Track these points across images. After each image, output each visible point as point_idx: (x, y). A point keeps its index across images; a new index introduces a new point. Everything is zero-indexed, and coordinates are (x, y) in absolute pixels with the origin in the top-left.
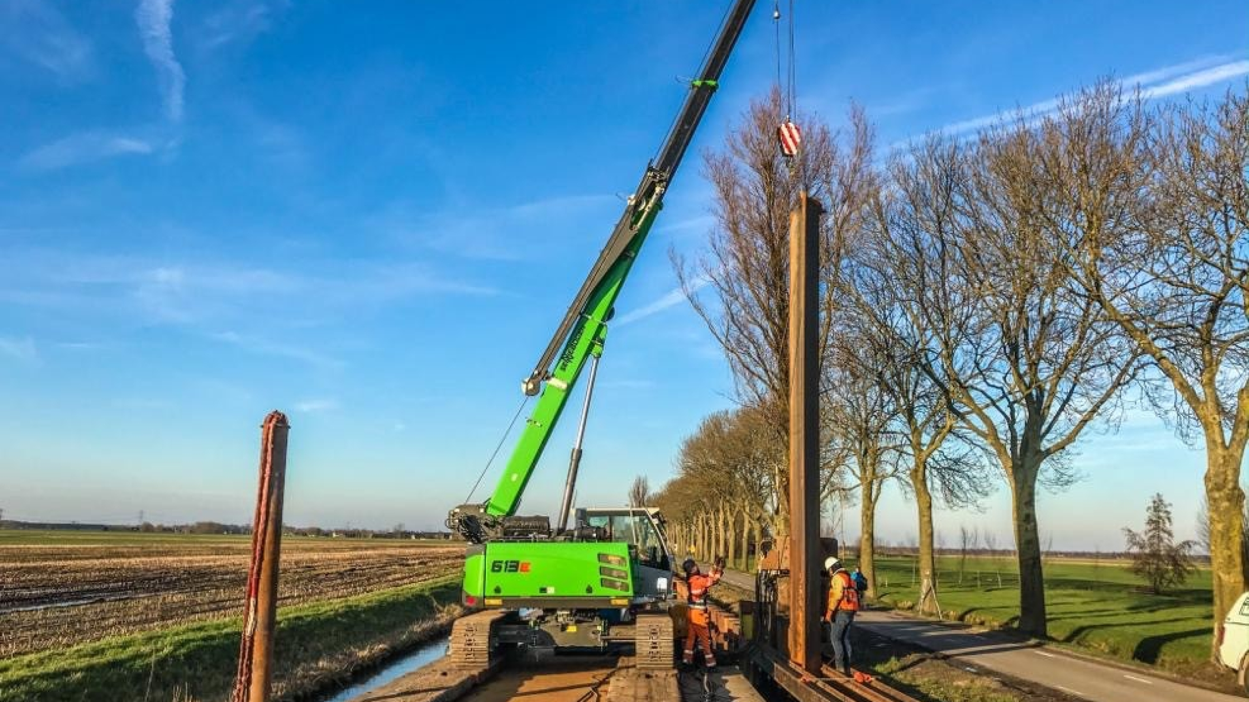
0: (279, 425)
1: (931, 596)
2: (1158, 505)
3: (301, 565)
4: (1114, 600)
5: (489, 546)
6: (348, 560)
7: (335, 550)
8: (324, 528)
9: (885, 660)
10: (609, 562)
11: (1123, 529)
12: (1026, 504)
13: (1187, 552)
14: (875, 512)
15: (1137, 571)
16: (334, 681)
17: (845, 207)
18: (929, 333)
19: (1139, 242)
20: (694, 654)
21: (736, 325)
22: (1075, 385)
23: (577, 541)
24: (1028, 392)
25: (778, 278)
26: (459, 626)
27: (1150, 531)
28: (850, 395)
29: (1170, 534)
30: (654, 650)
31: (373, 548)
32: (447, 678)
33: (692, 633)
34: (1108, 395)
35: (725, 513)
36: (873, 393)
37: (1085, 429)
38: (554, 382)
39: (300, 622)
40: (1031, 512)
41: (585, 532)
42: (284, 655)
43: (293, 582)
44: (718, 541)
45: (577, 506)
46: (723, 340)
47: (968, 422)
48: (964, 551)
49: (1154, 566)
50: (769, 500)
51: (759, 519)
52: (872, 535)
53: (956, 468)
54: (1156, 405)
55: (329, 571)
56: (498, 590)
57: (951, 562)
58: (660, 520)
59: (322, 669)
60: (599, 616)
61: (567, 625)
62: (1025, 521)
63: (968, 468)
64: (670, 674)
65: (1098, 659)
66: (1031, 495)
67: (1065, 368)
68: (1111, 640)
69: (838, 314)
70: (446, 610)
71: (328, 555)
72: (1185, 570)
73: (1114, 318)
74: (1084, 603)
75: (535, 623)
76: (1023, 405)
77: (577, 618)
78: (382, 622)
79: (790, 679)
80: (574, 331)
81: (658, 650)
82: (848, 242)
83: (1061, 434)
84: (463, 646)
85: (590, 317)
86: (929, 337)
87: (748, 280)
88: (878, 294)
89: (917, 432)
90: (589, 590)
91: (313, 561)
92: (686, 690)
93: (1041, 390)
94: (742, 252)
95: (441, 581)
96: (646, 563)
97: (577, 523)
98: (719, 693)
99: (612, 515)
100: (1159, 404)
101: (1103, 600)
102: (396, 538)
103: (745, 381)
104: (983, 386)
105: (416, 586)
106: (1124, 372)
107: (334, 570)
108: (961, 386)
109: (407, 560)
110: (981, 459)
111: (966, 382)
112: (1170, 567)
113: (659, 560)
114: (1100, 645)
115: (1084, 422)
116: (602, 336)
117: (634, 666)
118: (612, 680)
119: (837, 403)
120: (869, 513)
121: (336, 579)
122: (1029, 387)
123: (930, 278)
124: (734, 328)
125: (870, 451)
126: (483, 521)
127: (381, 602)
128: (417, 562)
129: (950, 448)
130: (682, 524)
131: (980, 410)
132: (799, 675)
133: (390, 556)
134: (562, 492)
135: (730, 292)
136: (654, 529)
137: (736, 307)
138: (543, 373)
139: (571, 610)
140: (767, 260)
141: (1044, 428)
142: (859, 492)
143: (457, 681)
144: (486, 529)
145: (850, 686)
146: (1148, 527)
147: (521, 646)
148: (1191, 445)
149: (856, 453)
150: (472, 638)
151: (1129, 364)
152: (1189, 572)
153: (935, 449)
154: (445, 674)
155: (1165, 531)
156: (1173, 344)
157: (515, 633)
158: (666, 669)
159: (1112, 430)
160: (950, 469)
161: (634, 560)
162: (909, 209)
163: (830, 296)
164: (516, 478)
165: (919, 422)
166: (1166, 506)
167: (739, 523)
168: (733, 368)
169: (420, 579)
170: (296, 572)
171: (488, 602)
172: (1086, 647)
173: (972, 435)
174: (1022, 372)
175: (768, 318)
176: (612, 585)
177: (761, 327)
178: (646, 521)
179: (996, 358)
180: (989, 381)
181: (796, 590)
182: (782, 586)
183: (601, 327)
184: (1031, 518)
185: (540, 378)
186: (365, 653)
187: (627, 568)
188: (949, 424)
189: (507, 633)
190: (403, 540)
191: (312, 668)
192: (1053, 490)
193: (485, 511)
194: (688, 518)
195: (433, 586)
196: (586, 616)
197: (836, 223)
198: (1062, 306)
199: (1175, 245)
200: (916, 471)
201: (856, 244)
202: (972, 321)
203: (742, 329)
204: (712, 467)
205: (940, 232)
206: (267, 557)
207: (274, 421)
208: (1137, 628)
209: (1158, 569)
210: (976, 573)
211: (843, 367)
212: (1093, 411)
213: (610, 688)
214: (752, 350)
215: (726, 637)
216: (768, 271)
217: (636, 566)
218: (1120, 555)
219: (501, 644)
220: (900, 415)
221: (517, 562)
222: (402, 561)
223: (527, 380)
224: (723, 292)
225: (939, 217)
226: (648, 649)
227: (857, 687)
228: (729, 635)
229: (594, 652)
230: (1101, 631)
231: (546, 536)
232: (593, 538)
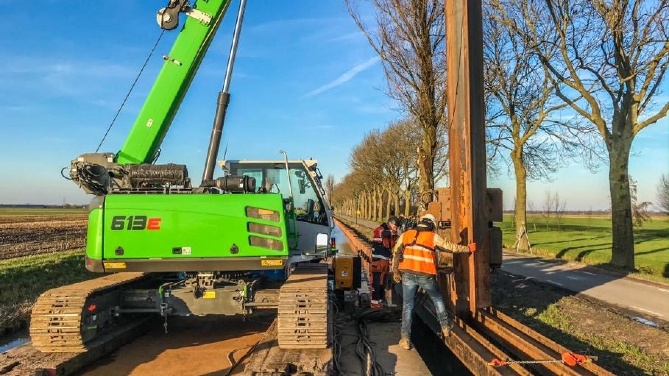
1: (524, 238)
10: (259, 217)
12: (622, 167)
13: (644, 209)
23: (219, 193)
29: (635, 198)
35: (377, 192)
38: (196, 14)
40: (624, 173)
41: (230, 182)
44: (372, 208)
46: (380, 50)
51: (397, 193)
56: (119, 251)
60: (244, 279)
62: (620, 180)
63: (542, 153)
72: (643, 219)
77: (220, 281)
89: (515, 124)
90: (234, 250)
99: (268, 167)
112: (634, 217)
113: (316, 215)
126: (109, 171)
130: (353, 199)
136: (312, 182)
138: (182, 3)
139: (215, 273)
152: (645, 221)
155: (632, 197)
161: (290, 214)
164: (151, 124)
166: (634, 182)
167: (385, 197)
171: (108, 265)
176: (263, 243)
184: (626, 179)
185: (179, 7)
187: (281, 223)
193: (114, 161)
194: (355, 195)
200: (515, 152)
217: (291, 221)
221: (144, 218)
223: (162, 10)
231: (182, 186)
232: (241, 189)
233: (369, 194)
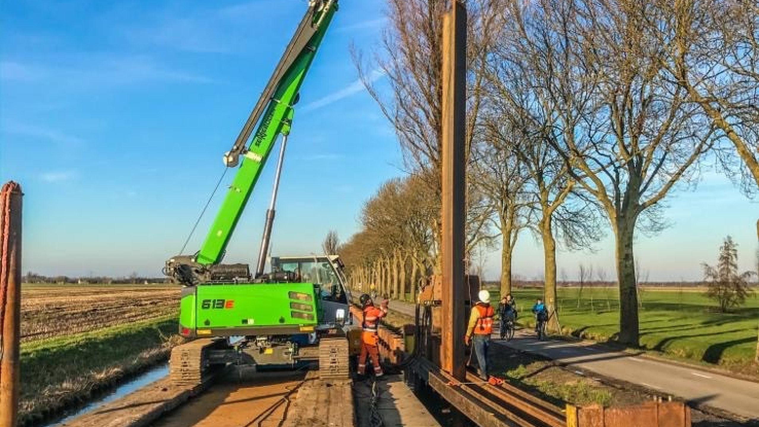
0: (14, 192)
1: (554, 318)
2: (728, 246)
3: (51, 308)
4: (692, 317)
5: (200, 288)
6: (92, 301)
7: (80, 294)
8: (71, 276)
9: (516, 367)
10: (298, 298)
11: (701, 264)
12: (626, 246)
13: (747, 280)
14: (512, 254)
15: (711, 295)
16: (76, 398)
17: (491, 11)
18: (556, 113)
19: (718, 39)
20: (366, 367)
21: (404, 108)
22: (666, 154)
23: (273, 283)
24: (630, 159)
25: (437, 69)
26: (176, 352)
27: (722, 265)
28: (493, 164)
29: (736, 267)
30: (334, 365)
31: (112, 292)
32: (166, 393)
33: (364, 352)
34: (691, 161)
35: (398, 258)
36: (512, 162)
37: (674, 187)
38: (250, 155)
39: (48, 353)
40: (629, 252)
41: (278, 276)
42: (34, 379)
43: (45, 320)
44: (392, 281)
45: (272, 255)
46: (394, 120)
47: (584, 183)
48: (582, 283)
49: (723, 292)
50: (432, 247)
51: (424, 262)
52: (510, 273)
53: (575, 219)
54: (726, 169)
55: (76, 311)
56: (207, 323)
57: (571, 292)
58: (339, 264)
59: (66, 389)
60: (290, 340)
61: (265, 348)
62: (625, 259)
63: (583, 220)
64: (346, 382)
65: (675, 362)
66: (630, 238)
67: (658, 141)
68: (688, 348)
69: (485, 98)
70: (170, 339)
71: (73, 299)
72: (745, 293)
73: (696, 100)
74: (670, 321)
75: (239, 347)
76: (625, 169)
77: (273, 342)
78: (117, 351)
79: (440, 383)
80: (267, 113)
81: (337, 364)
82: (493, 39)
83: (655, 192)
84: (179, 367)
85: (279, 101)
86: (555, 117)
87: (414, 71)
88: (517, 82)
89: (545, 191)
90: (282, 320)
91: (62, 304)
92: (358, 395)
93: (640, 157)
94: (409, 48)
95: (167, 317)
96: (329, 298)
97: (272, 268)
98: (384, 396)
99: (300, 262)
100: (729, 167)
101: (685, 318)
102: (132, 283)
103: (411, 153)
104: (596, 156)
105: (147, 322)
106: (704, 142)
107: (79, 311)
108: (578, 154)
109: (141, 301)
110: (594, 212)
111: (583, 152)
112: (735, 292)
113: (338, 295)
114: (679, 351)
115: (672, 182)
116: (290, 117)
117: (318, 378)
118: (300, 390)
119: (485, 170)
120: (508, 255)
121: (81, 317)
122: (631, 155)
123: (558, 70)
124: (402, 110)
125: (509, 207)
126: (194, 269)
127: (116, 335)
128: (148, 302)
129: (570, 204)
130: (364, 268)
131: (593, 174)
132: (447, 381)
133: (126, 298)
134: (259, 244)
135: (398, 80)
136: (334, 271)
137: (404, 93)
138: (241, 148)
139: (268, 337)
140: (429, 54)
141: (641, 188)
142: (501, 239)
143: (175, 395)
144: (196, 275)
145: (486, 388)
146: (721, 262)
147: (229, 366)
148: (752, 199)
149: (499, 209)
150: (187, 361)
151: (708, 136)
152: (748, 295)
153: (559, 205)
154: (165, 390)
155: (732, 264)
156: (740, 121)
157: (222, 356)
158: (343, 379)
159: (692, 188)
160: (570, 220)
161: (318, 296)
162: (541, 12)
163: (479, 84)
164: (221, 234)
165: (547, 184)
166: (734, 246)
167: (408, 266)
168: (402, 144)
169: (151, 315)
170: (47, 313)
171: (199, 332)
172: (668, 353)
173: (587, 194)
174: (626, 143)
175: (430, 102)
176: (300, 316)
177: (424, 109)
178: (328, 266)
179: (607, 133)
180: (601, 152)
181: (446, 316)
182: (436, 313)
183: (288, 110)
184: (630, 257)
185: (239, 151)
186: (103, 375)
187: (313, 302)
188: (569, 186)
189: (216, 356)
190: (138, 285)
191: (57, 389)
192: (649, 235)
193: (196, 261)
194: (369, 263)
195: (160, 321)
196: (281, 340)
197: (484, 23)
198: (659, 91)
199: (745, 42)
200: (543, 222)
201: (499, 42)
202: (589, 103)
203: (409, 111)
204: (388, 222)
205: (565, 31)
206: (9, 300)
207: (10, 190)
208: (708, 338)
209: (726, 293)
210: (590, 300)
211: (488, 140)
212: (679, 174)
213: (298, 395)
214: (417, 129)
215: (395, 353)
216: (430, 63)
218: (699, 284)
219: (210, 365)
220: (533, 179)
221: (223, 301)
222: (137, 302)
223: (227, 154)
224: (394, 81)
225: (564, 19)
226: (330, 364)
227: (490, 388)
228: (397, 352)
229: (285, 368)
230: (680, 341)
231: (247, 279)
232: (285, 280)
233: (388, 261)
